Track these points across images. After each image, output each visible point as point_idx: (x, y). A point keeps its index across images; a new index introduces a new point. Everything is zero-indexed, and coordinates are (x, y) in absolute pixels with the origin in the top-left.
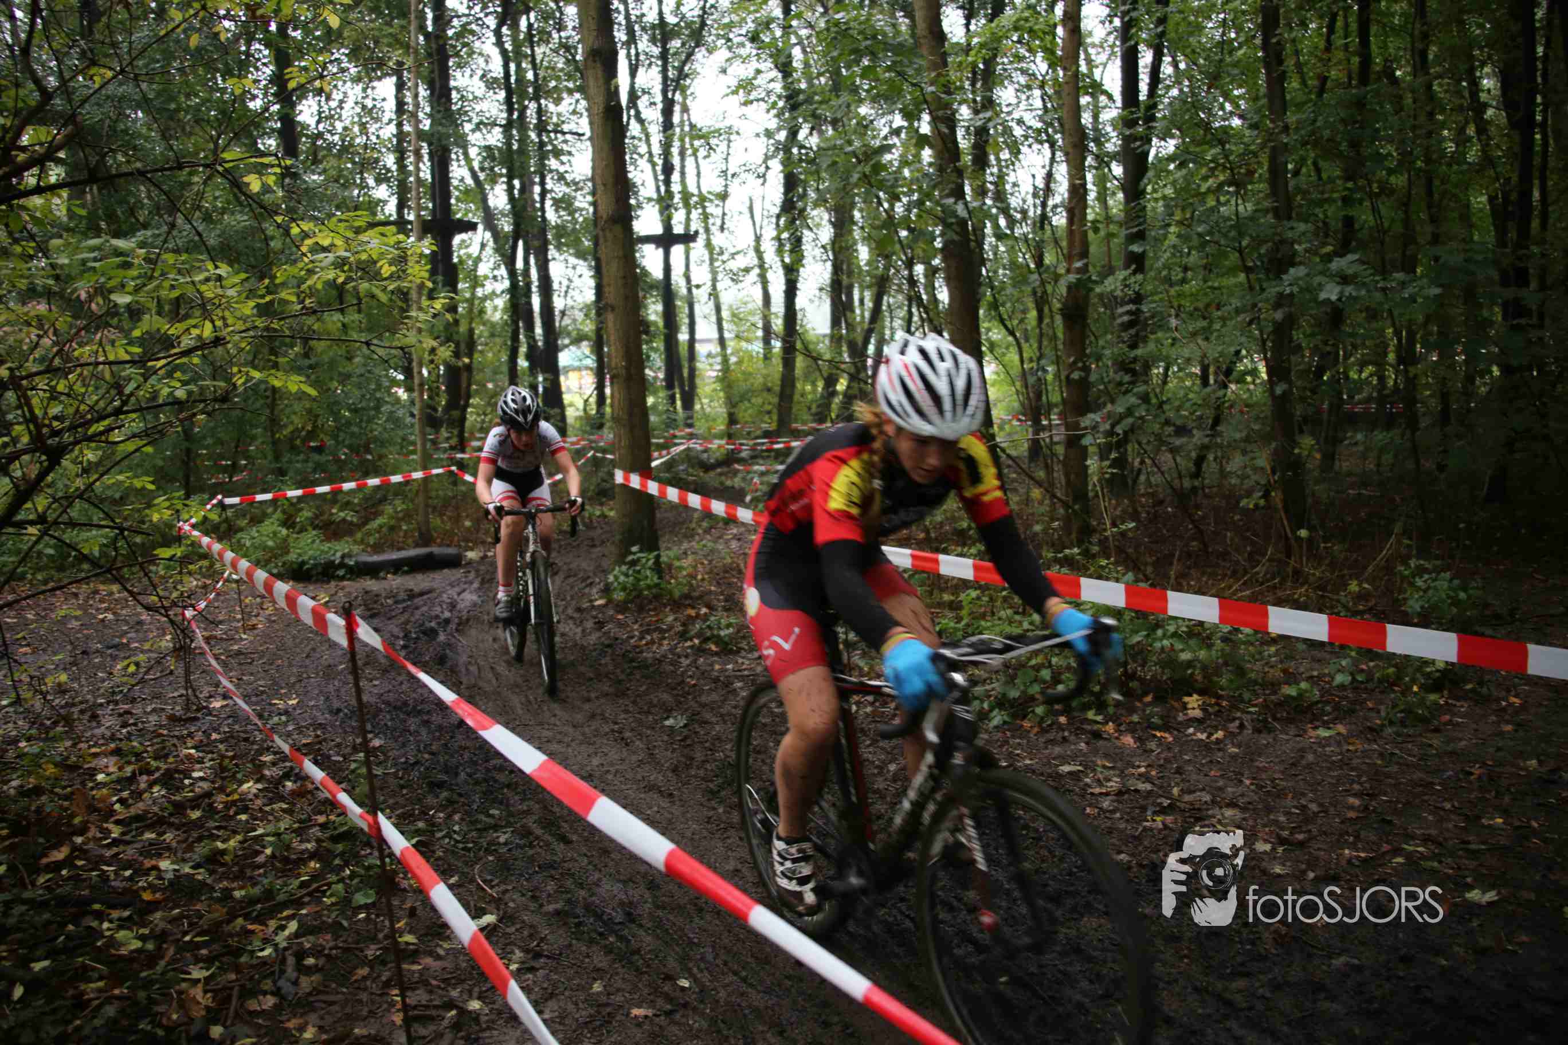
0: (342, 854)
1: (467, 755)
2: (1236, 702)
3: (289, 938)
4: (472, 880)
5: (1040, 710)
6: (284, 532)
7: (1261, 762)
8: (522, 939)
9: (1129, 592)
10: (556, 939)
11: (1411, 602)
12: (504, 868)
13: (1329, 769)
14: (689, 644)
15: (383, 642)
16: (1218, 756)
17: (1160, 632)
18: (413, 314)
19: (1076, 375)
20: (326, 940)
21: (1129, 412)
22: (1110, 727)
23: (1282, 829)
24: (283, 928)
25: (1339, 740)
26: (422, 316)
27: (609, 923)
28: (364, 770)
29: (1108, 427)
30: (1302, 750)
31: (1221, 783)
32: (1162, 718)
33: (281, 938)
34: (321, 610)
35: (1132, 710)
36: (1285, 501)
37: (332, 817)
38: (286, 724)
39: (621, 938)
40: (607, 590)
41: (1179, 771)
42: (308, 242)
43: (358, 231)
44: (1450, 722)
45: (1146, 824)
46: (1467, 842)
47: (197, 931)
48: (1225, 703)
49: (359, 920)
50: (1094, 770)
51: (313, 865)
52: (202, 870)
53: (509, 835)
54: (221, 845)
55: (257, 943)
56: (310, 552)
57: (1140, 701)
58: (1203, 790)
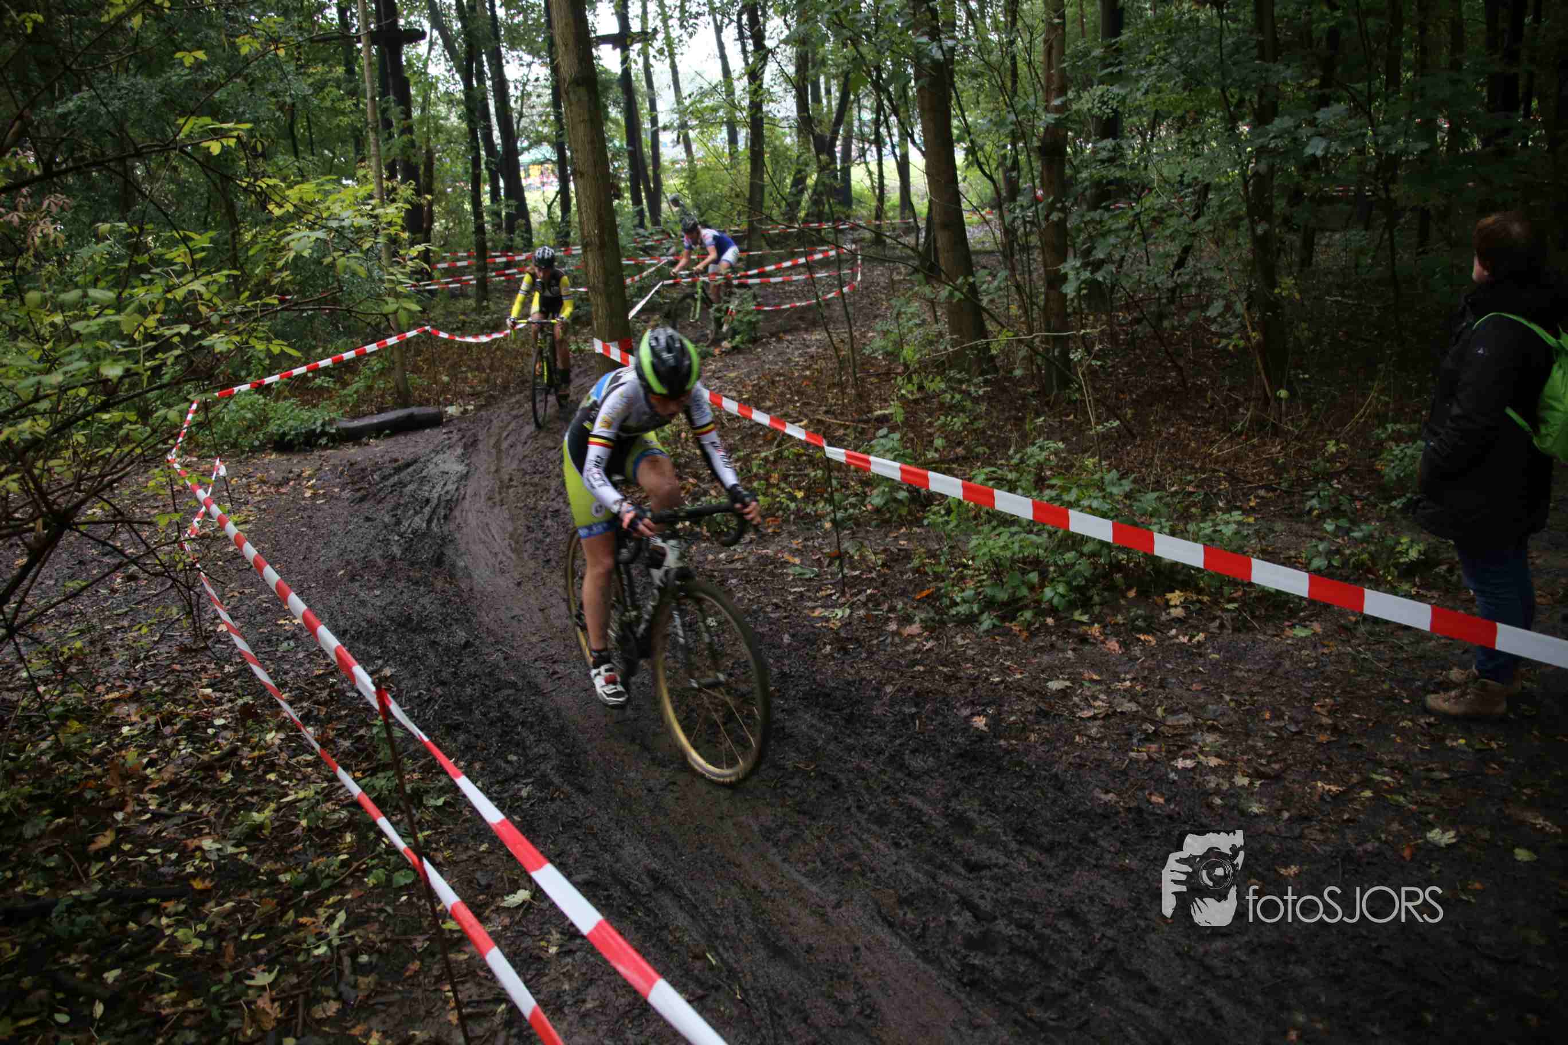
2: (1217, 597)
3: (340, 931)
5: (1028, 615)
7: (1240, 671)
16: (1199, 664)
20: (374, 931)
22: (1096, 629)
23: (1260, 757)
24: (331, 919)
25: (1316, 641)
30: (1279, 655)
31: (1202, 700)
32: (1146, 617)
33: (333, 933)
35: (1117, 610)
36: (1263, 346)
41: (1162, 685)
45: (1133, 754)
46: (1432, 770)
47: (254, 926)
48: (1206, 599)
49: (402, 904)
50: (1081, 686)
51: (348, 838)
52: (244, 849)
53: (529, 788)
54: (257, 817)
55: (311, 940)
56: (291, 423)
57: (1124, 597)
58: (1185, 709)
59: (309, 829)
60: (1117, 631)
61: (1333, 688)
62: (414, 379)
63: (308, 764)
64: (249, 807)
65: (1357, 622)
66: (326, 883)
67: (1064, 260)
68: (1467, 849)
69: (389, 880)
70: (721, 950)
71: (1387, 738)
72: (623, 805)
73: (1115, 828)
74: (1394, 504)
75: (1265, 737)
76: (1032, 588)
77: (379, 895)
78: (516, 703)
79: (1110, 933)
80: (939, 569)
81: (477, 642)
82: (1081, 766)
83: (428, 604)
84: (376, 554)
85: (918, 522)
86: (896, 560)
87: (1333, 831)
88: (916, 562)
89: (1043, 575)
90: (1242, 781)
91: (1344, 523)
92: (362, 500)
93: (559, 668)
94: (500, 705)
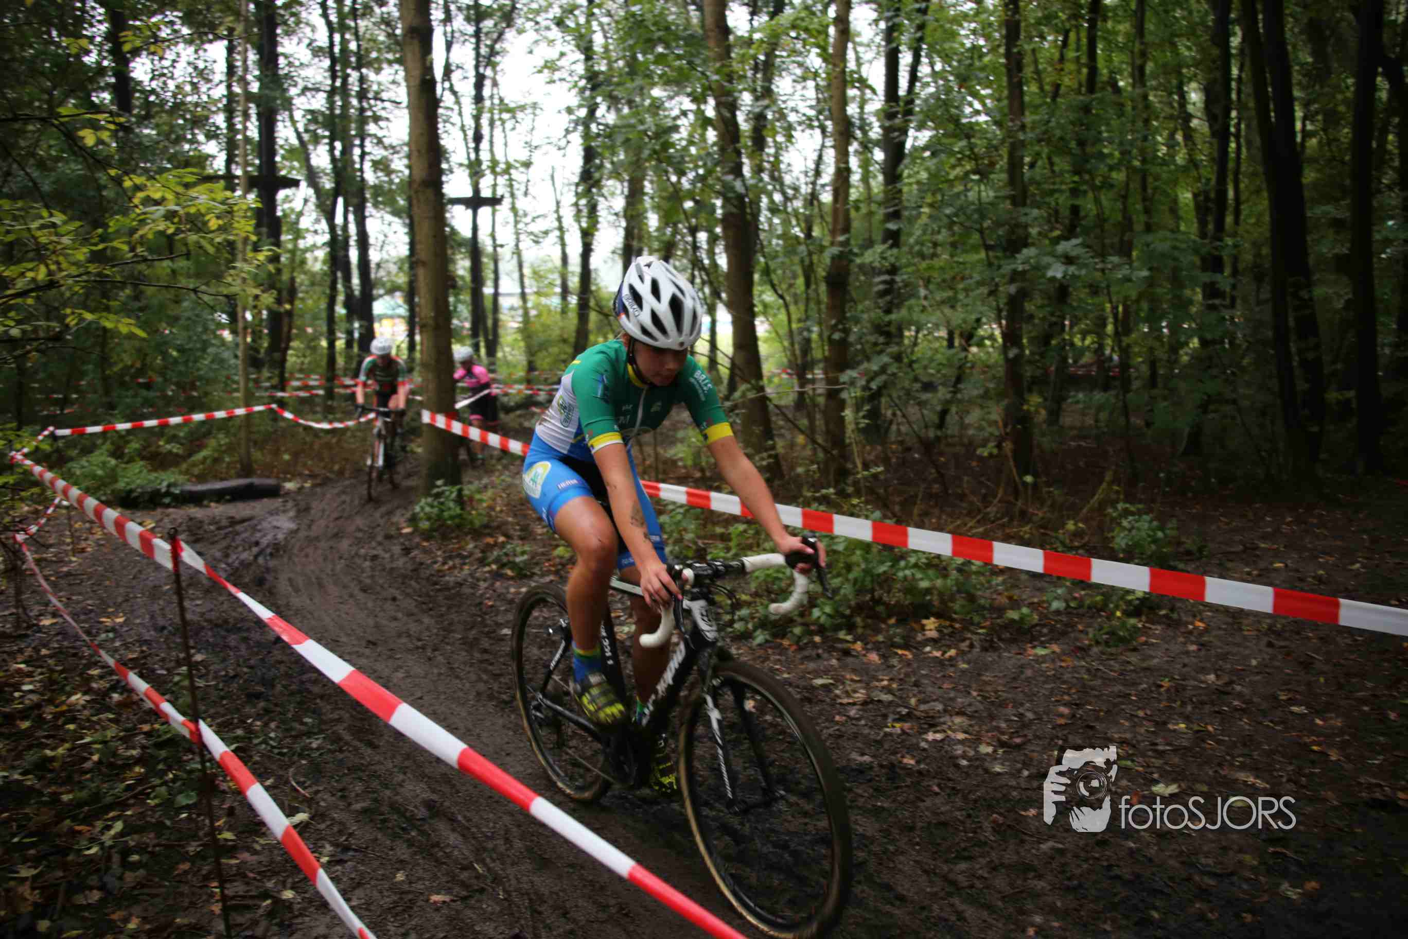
0: (165, 760)
1: (283, 668)
2: (968, 625)
3: (114, 837)
4: (287, 782)
5: (797, 630)
6: (113, 462)
7: (987, 677)
8: (333, 835)
9: (876, 527)
10: (362, 833)
11: (1118, 540)
12: (316, 771)
13: (1045, 682)
14: (487, 569)
15: (207, 565)
16: (950, 671)
17: (902, 563)
18: (238, 264)
19: (836, 336)
20: (149, 838)
21: (883, 369)
22: (858, 646)
23: (1003, 733)
24: (109, 828)
25: (1054, 657)
26: (247, 267)
27: (412, 820)
28: (186, 683)
29: (863, 383)
30: (1022, 667)
31: (952, 695)
32: (903, 637)
33: (107, 838)
34: (148, 535)
35: (878, 631)
36: (1015, 452)
37: (157, 726)
38: (113, 640)
39: (422, 832)
40: (413, 520)
41: (916, 684)
42: (141, 195)
43: (187, 186)
44: (1146, 643)
45: (887, 730)
46: (1156, 744)
47: (27, 832)
48: (957, 625)
49: (182, 820)
50: (843, 683)
51: (138, 769)
52: (31, 777)
53: (320, 742)
54: (49, 753)
55: (84, 843)
56: (138, 482)
57: (885, 623)
58: (936, 700)
59: (100, 762)
60: (877, 647)
61: (1069, 689)
62: (257, 455)
63: (110, 720)
64: (44, 746)
66: (108, 799)
67: (842, 371)
70: (488, 861)
77: (160, 812)
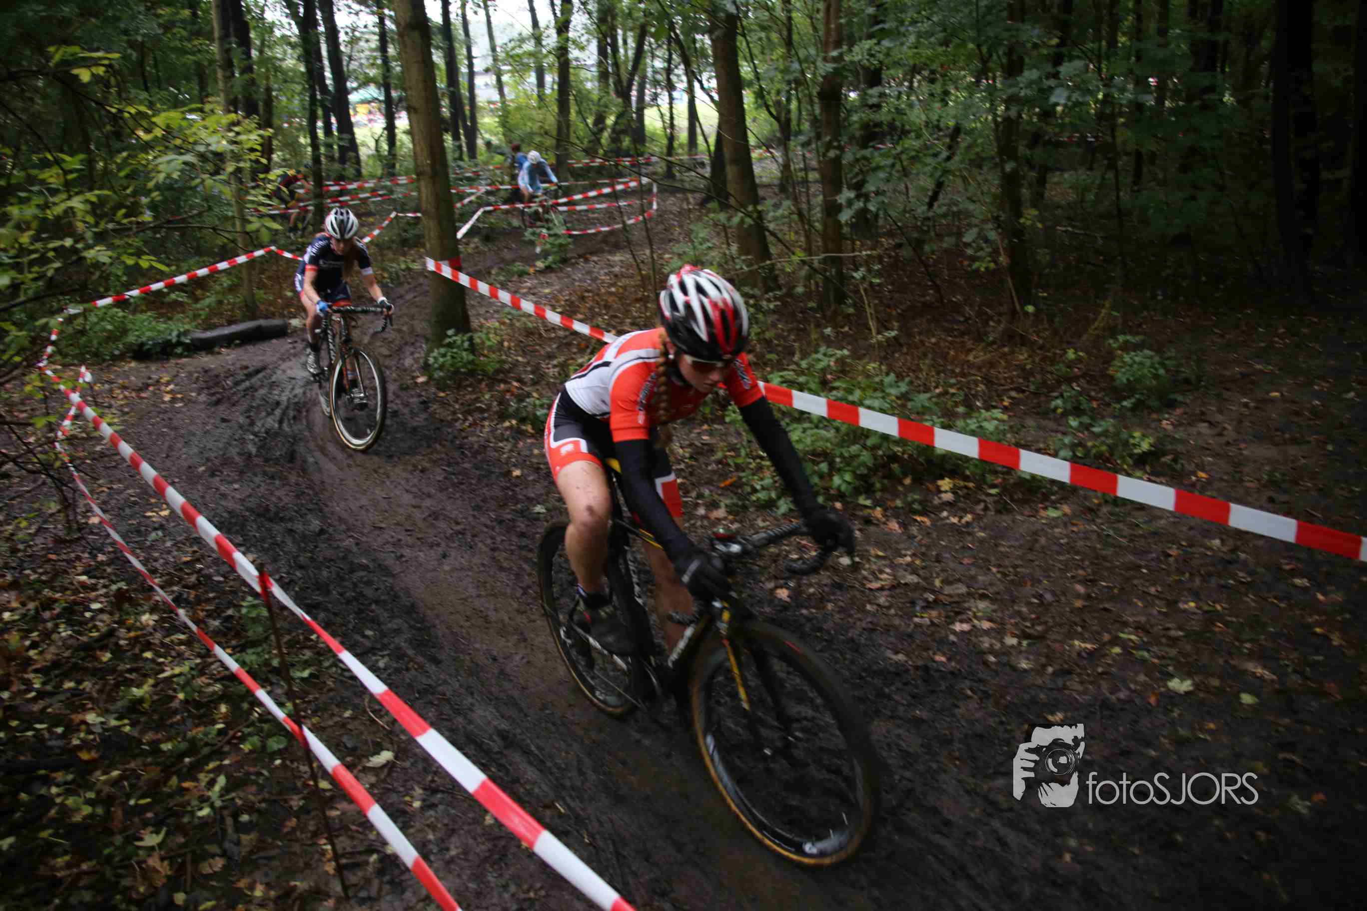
2: (980, 483)
3: (221, 794)
4: (365, 711)
7: (1004, 547)
8: (419, 773)
13: (1059, 553)
14: (507, 424)
16: (969, 541)
20: (252, 793)
23: (1025, 620)
24: (212, 783)
25: (1067, 521)
30: (1036, 532)
31: (973, 572)
32: (920, 503)
33: (215, 795)
35: (896, 495)
36: (1011, 269)
38: (163, 539)
40: (426, 368)
45: (916, 620)
46: (1168, 629)
47: (139, 792)
48: (971, 485)
49: (277, 767)
50: (869, 561)
51: (223, 708)
52: (126, 721)
53: (386, 659)
54: (136, 692)
55: (195, 803)
56: (149, 334)
57: (902, 484)
58: (959, 580)
59: (186, 702)
60: (896, 514)
61: (1082, 560)
62: (260, 294)
63: (181, 643)
64: (130, 683)
65: (1100, 505)
66: (206, 750)
67: (839, 191)
68: (1202, 695)
69: (264, 747)
70: (568, 799)
71: (1131, 603)
72: (470, 673)
73: (906, 684)
74: (1125, 403)
75: (1029, 604)
76: (821, 476)
77: (255, 759)
78: (369, 583)
79: (908, 774)
80: (739, 461)
81: (331, 530)
82: (873, 630)
83: (283, 496)
84: (233, 452)
85: (721, 420)
86: (701, 454)
87: (1091, 683)
88: (719, 455)
89: (831, 465)
90: (1011, 641)
91: (1086, 420)
92: (218, 402)
93: (407, 552)
94: (355, 585)
